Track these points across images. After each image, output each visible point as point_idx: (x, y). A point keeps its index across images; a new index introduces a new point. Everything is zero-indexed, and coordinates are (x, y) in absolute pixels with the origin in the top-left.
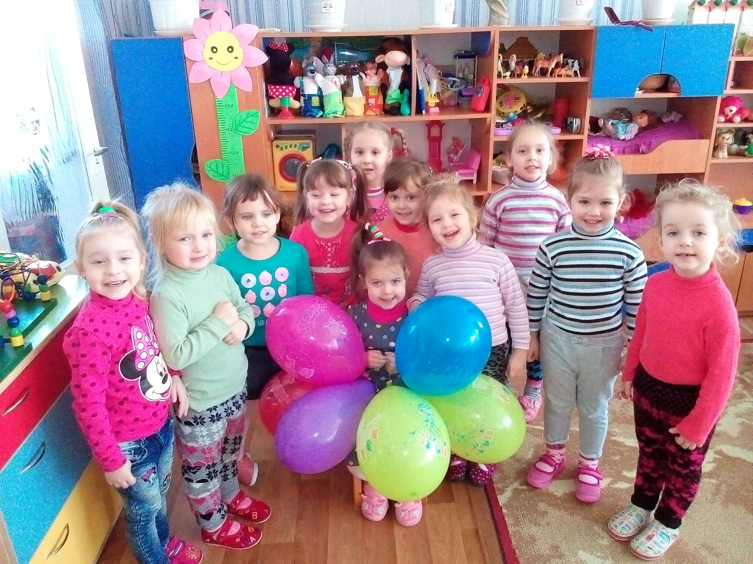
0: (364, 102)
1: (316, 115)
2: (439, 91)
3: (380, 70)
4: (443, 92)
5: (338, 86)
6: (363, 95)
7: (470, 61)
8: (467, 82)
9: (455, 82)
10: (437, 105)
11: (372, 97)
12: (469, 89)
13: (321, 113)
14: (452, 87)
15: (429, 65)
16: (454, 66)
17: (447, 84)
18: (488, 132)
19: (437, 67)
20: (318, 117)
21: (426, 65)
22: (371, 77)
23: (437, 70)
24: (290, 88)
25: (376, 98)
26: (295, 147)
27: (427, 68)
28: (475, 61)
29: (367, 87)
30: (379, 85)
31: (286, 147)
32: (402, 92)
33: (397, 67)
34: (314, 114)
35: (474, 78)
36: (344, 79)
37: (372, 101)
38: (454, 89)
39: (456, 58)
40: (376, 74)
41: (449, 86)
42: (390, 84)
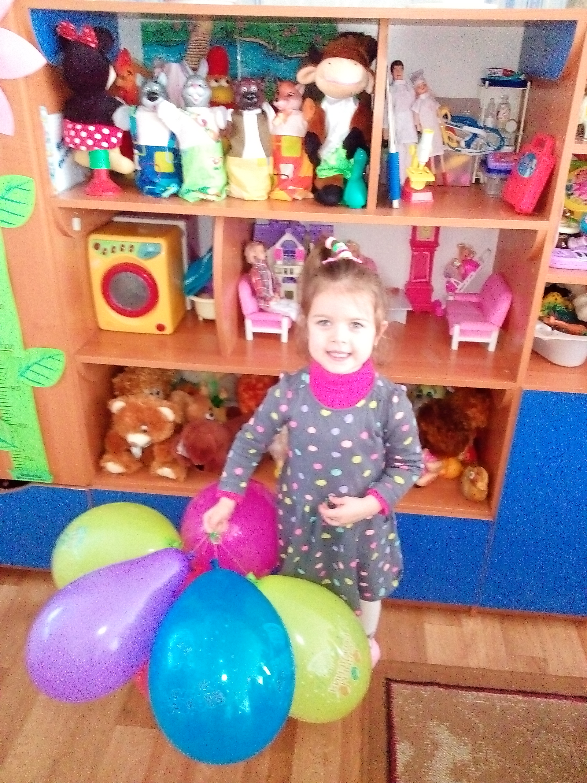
0: (268, 169)
1: (163, 192)
2: (441, 153)
3: (309, 101)
4: (447, 156)
5: (212, 131)
6: (267, 156)
7: (513, 93)
8: (502, 139)
9: (475, 136)
10: (429, 187)
11: (288, 160)
12: (505, 155)
13: (173, 189)
14: (468, 145)
15: (423, 96)
16: (476, 102)
17: (458, 139)
18: (536, 257)
19: (442, 101)
20: (166, 198)
21: (417, 95)
22: (288, 115)
23: (441, 108)
24: (106, 131)
25: (297, 163)
26: (131, 251)
27: (419, 101)
28: (524, 92)
29: (278, 138)
30: (303, 134)
31: (113, 250)
32: (350, 155)
33: (344, 96)
34: (157, 190)
35: (518, 130)
36: (225, 116)
37: (287, 170)
38: (471, 152)
39: (484, 83)
40: (301, 109)
41: (463, 144)
42: (325, 137)
